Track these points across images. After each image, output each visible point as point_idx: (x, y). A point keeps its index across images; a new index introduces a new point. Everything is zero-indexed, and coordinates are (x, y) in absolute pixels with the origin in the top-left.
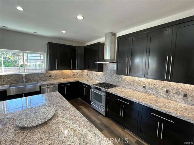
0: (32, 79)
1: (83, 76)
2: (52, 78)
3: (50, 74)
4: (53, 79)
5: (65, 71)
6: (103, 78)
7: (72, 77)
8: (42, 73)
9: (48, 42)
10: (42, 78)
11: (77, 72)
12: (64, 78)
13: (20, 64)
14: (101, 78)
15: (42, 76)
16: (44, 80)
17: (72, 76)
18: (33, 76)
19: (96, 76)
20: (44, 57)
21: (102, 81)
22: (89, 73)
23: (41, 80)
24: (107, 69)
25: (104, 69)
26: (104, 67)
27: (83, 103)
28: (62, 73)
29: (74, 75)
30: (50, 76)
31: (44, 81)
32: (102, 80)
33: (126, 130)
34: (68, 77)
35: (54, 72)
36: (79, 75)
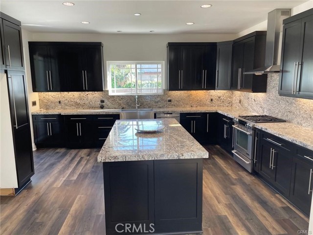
0: (145, 104)
1: (231, 104)
2: (173, 103)
3: (169, 96)
4: (175, 106)
5: (194, 92)
6: (265, 106)
7: (207, 106)
8: (159, 95)
9: (169, 43)
10: (157, 102)
11: (219, 95)
12: (192, 106)
13: (128, 82)
14: (261, 107)
15: (159, 99)
16: (161, 105)
17: (208, 102)
19: (254, 103)
20: (162, 68)
21: (264, 112)
22: (242, 98)
23: (156, 106)
24: (274, 87)
25: (268, 88)
26: (268, 84)
27: (221, 153)
28: (189, 96)
29: (212, 100)
30: (170, 101)
31: (160, 107)
32: (263, 110)
33: (277, 195)
34: (200, 103)
35: (176, 94)
36: (223, 102)
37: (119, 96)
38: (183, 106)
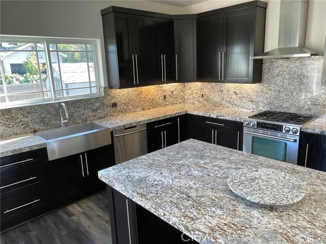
1: (183, 99)
2: (118, 109)
3: (113, 98)
4: (122, 112)
8: (97, 98)
9: (113, 7)
10: (97, 110)
11: (172, 89)
12: (143, 109)
15: (97, 105)
17: (161, 100)
18: (78, 107)
22: (206, 91)
23: (95, 116)
24: (277, 76)
28: (139, 94)
29: (165, 97)
30: (115, 105)
31: (101, 118)
34: (154, 104)
35: (122, 93)
36: (176, 98)
37: (21, 109)
38: (133, 110)
